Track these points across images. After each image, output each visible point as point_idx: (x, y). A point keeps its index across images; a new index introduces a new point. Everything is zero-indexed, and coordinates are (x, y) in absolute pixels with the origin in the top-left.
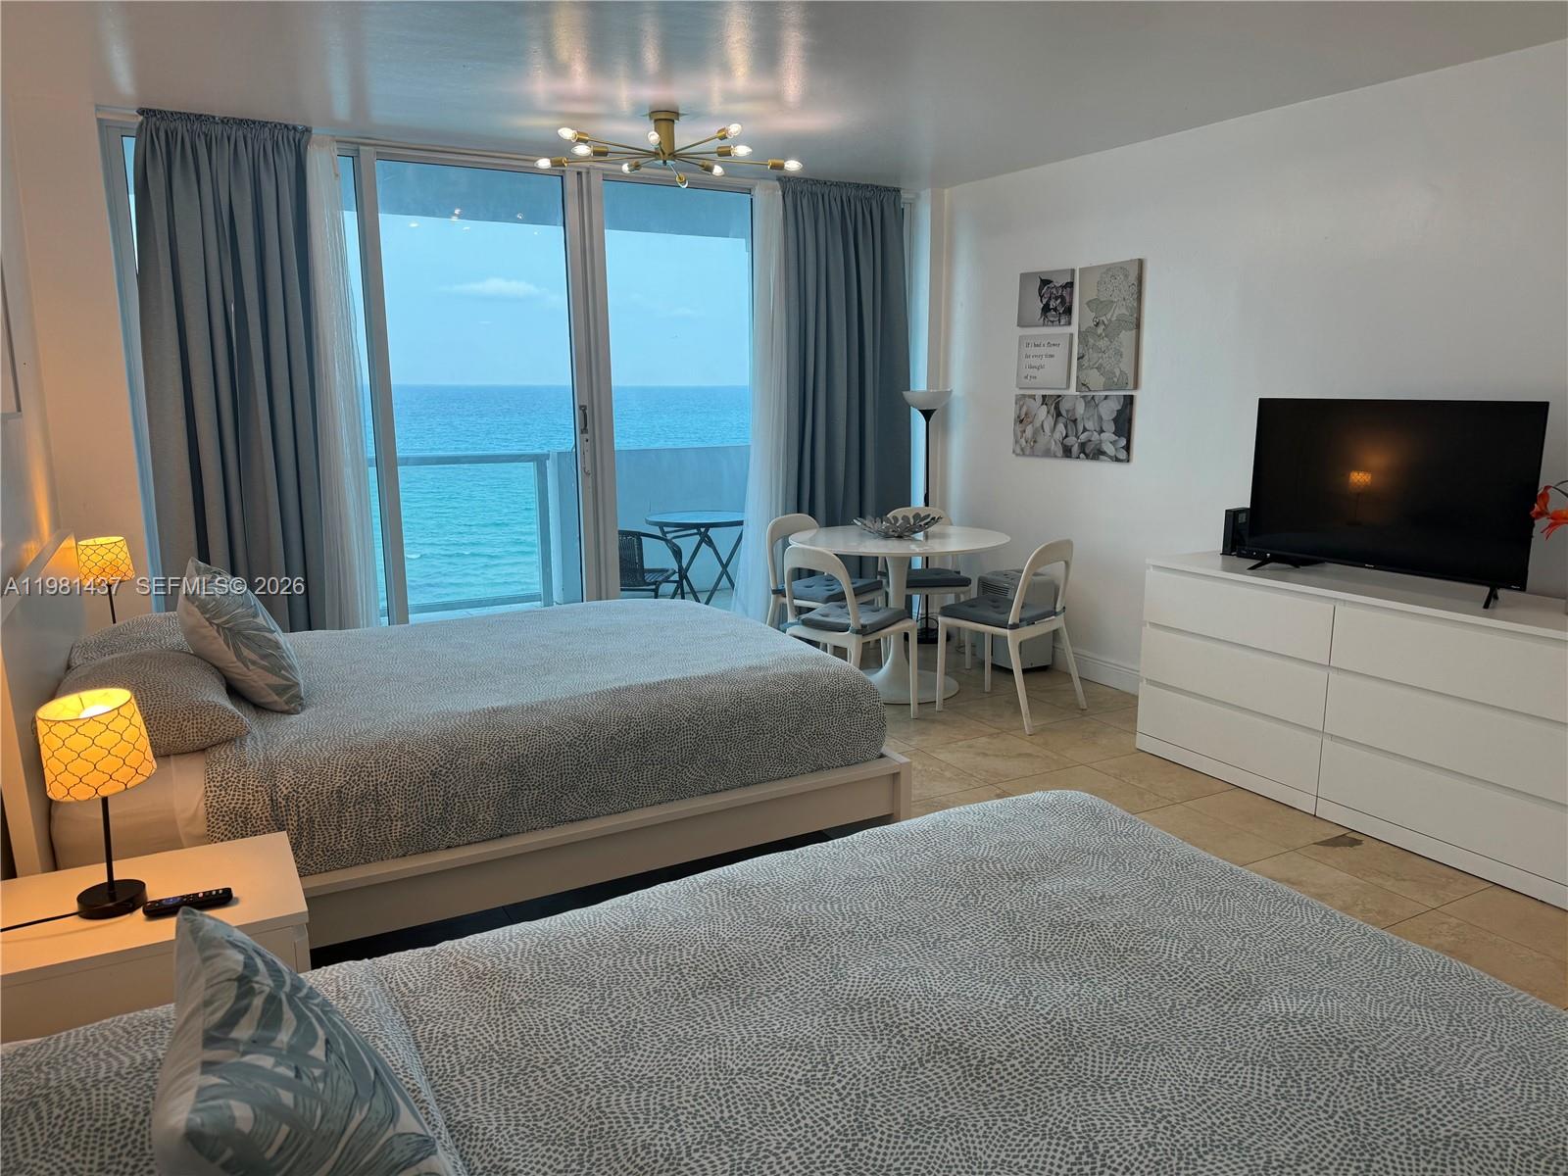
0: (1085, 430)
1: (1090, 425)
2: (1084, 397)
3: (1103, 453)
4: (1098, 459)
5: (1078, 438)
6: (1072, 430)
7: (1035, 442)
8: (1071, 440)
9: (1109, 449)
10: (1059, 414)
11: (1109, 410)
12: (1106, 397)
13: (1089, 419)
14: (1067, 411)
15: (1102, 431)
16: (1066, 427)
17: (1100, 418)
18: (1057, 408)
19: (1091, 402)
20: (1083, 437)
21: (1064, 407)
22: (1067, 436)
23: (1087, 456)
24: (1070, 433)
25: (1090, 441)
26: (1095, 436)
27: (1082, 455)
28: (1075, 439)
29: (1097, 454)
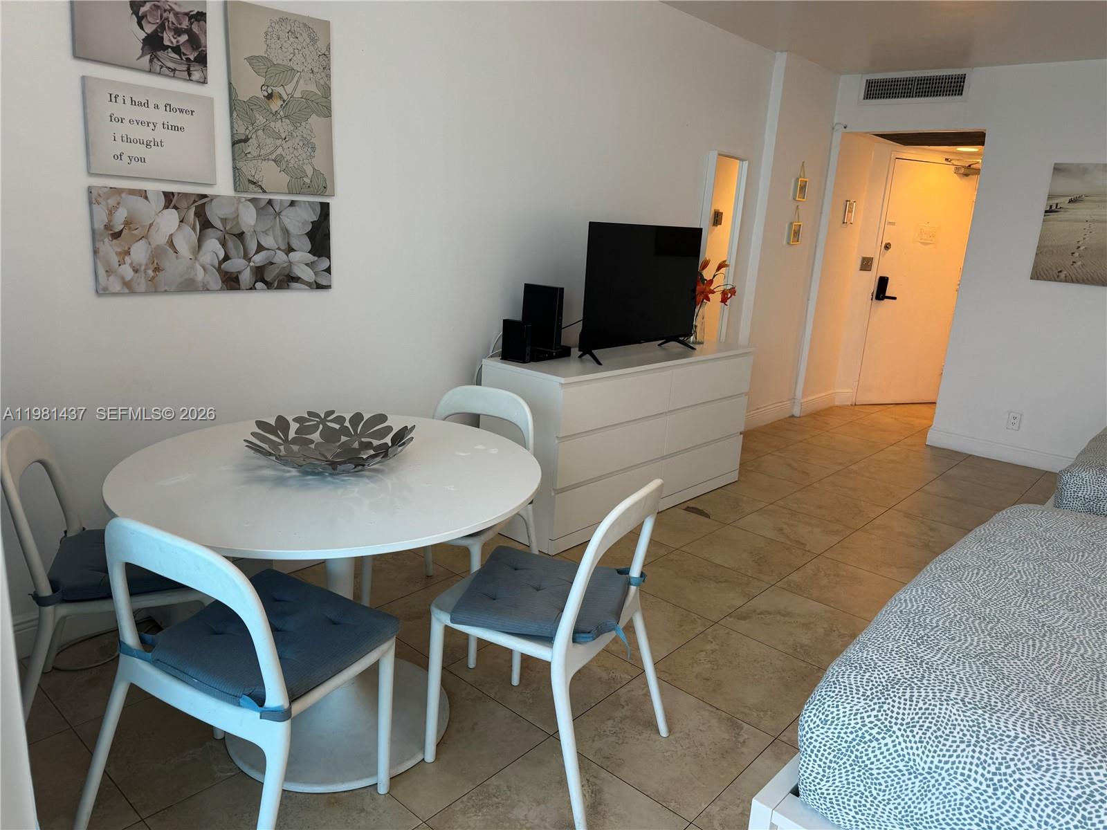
0: (260, 248)
1: (268, 241)
2: (252, 200)
3: (297, 279)
4: (288, 287)
5: (249, 260)
6: (237, 249)
7: (157, 269)
8: (237, 264)
9: (307, 274)
10: (206, 224)
11: (299, 221)
12: (292, 203)
13: (265, 232)
14: (224, 221)
15: (290, 249)
16: (224, 244)
17: (286, 232)
18: (201, 214)
19: (266, 208)
20: (259, 259)
21: (215, 214)
22: (227, 258)
23: (269, 285)
24: (232, 252)
25: (272, 263)
26: (280, 257)
27: (259, 285)
28: (242, 262)
29: (287, 280)
